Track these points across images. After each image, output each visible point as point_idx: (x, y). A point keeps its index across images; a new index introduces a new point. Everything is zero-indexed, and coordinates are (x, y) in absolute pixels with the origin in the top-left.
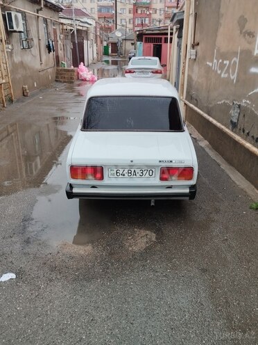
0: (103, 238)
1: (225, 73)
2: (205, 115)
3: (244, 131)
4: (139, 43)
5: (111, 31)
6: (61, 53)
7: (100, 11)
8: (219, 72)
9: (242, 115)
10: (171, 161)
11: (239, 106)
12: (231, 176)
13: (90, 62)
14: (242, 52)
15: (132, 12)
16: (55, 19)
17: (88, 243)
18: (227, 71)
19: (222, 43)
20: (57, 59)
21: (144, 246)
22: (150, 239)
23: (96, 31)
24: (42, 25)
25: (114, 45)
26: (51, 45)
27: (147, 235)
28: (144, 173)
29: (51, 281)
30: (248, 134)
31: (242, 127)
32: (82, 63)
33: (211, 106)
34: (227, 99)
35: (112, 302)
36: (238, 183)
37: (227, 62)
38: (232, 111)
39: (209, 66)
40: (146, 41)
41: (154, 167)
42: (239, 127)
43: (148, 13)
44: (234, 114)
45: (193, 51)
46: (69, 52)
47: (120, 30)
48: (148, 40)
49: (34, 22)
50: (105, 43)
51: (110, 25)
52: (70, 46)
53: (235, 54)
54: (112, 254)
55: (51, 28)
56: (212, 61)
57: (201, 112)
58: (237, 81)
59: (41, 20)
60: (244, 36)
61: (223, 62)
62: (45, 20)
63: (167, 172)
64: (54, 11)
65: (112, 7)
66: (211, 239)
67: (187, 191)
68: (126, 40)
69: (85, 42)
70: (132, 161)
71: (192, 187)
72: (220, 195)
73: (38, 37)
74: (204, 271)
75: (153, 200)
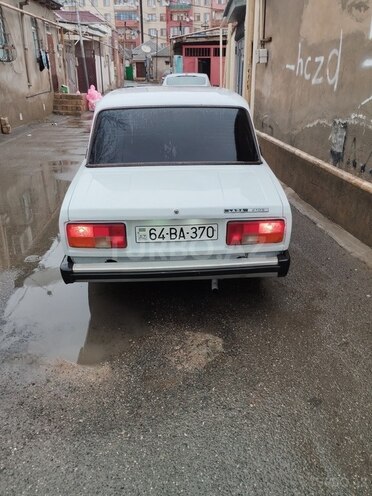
0: (131, 350)
1: (318, 77)
2: (288, 147)
3: (355, 165)
4: (176, 57)
5: (135, 46)
6: (60, 72)
7: (118, 17)
8: (307, 77)
9: (350, 140)
10: (246, 210)
11: (345, 126)
12: (336, 238)
13: (106, 88)
14: (347, 38)
15: (164, 18)
16: (49, 19)
17: (103, 360)
18: (322, 73)
19: (311, 29)
20: (55, 79)
21: (203, 360)
22: (214, 348)
23: (113, 43)
24: (29, 29)
25: (141, 66)
26: (44, 57)
27: (207, 341)
28: (199, 232)
29: (31, 437)
30: (363, 168)
31: (352, 160)
32: (93, 87)
33: (295, 132)
34: (323, 117)
35: (149, 476)
36: (349, 249)
37: (320, 59)
38: (332, 137)
39: (290, 71)
40: (187, 55)
41: (216, 220)
42: (345, 160)
43: (188, 20)
44: (336, 140)
45: (263, 52)
46: (72, 71)
47: (147, 44)
48: (190, 53)
49: (17, 22)
50: (127, 64)
51: (134, 38)
52: (73, 63)
53: (335, 43)
54: (147, 378)
55: (44, 34)
56: (294, 62)
57: (281, 143)
58: (340, 85)
59: (27, 19)
60: (350, 11)
61: (313, 59)
62: (34, 21)
63: (240, 229)
64: (48, 7)
65: (135, 12)
66: (320, 344)
67: (274, 261)
68: (157, 57)
69: (97, 57)
70: (176, 212)
71: (282, 255)
72: (323, 269)
73: (24, 45)
74: (316, 402)
75: (214, 280)
